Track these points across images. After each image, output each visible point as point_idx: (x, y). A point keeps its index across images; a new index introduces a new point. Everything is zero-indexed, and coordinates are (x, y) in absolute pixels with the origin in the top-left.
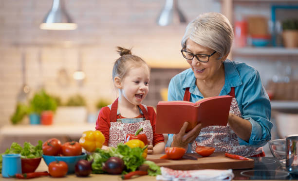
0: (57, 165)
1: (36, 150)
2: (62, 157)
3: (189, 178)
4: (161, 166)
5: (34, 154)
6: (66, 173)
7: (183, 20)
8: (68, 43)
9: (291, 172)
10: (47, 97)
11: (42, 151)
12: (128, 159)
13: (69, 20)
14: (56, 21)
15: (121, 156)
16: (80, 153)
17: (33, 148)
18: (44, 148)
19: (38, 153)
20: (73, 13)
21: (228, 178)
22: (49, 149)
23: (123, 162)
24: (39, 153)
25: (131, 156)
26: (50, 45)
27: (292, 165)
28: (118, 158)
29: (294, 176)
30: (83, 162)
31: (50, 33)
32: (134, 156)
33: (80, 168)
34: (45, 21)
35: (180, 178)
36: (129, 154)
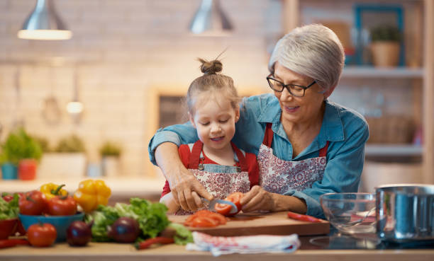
0: (40, 229)
1: (9, 208)
2: (47, 217)
3: (234, 247)
4: (192, 231)
5: (7, 213)
6: (53, 241)
7: (227, 25)
8: (58, 60)
9: (383, 239)
11: (18, 209)
12: (145, 220)
13: (61, 26)
14: (40, 27)
15: (136, 217)
16: (75, 212)
17: (5, 205)
18: (20, 204)
19: (13, 213)
20: (66, 16)
21: (291, 247)
22: (29, 206)
23: (139, 225)
24: (14, 211)
25: (150, 216)
26: (32, 63)
27: (384, 230)
28: (131, 220)
29: (387, 244)
30: (78, 225)
31: (32, 43)
32: (156, 215)
33: (75, 233)
34: (25, 27)
35: (221, 247)
36: (146, 212)
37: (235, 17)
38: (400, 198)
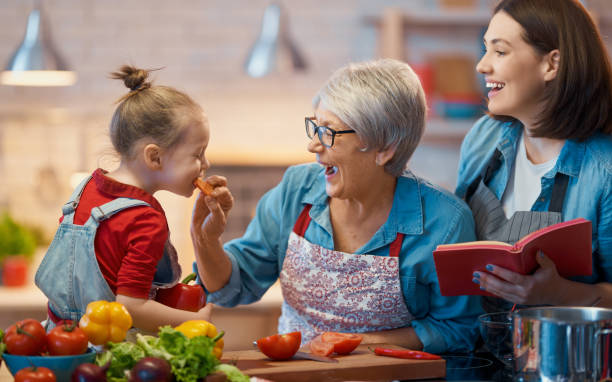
0: (33, 375)
4: (251, 376)
7: (299, 63)
8: (58, 114)
10: (14, 228)
12: (182, 363)
13: (60, 65)
14: (31, 67)
15: (168, 356)
16: (85, 350)
18: (8, 338)
20: (67, 49)
22: (21, 342)
23: (170, 368)
25: (190, 356)
26: (21, 118)
27: (525, 370)
28: (160, 361)
30: (87, 369)
31: (20, 91)
32: (196, 355)
34: (9, 66)
36: (183, 351)
37: (311, 50)
38: (546, 327)
